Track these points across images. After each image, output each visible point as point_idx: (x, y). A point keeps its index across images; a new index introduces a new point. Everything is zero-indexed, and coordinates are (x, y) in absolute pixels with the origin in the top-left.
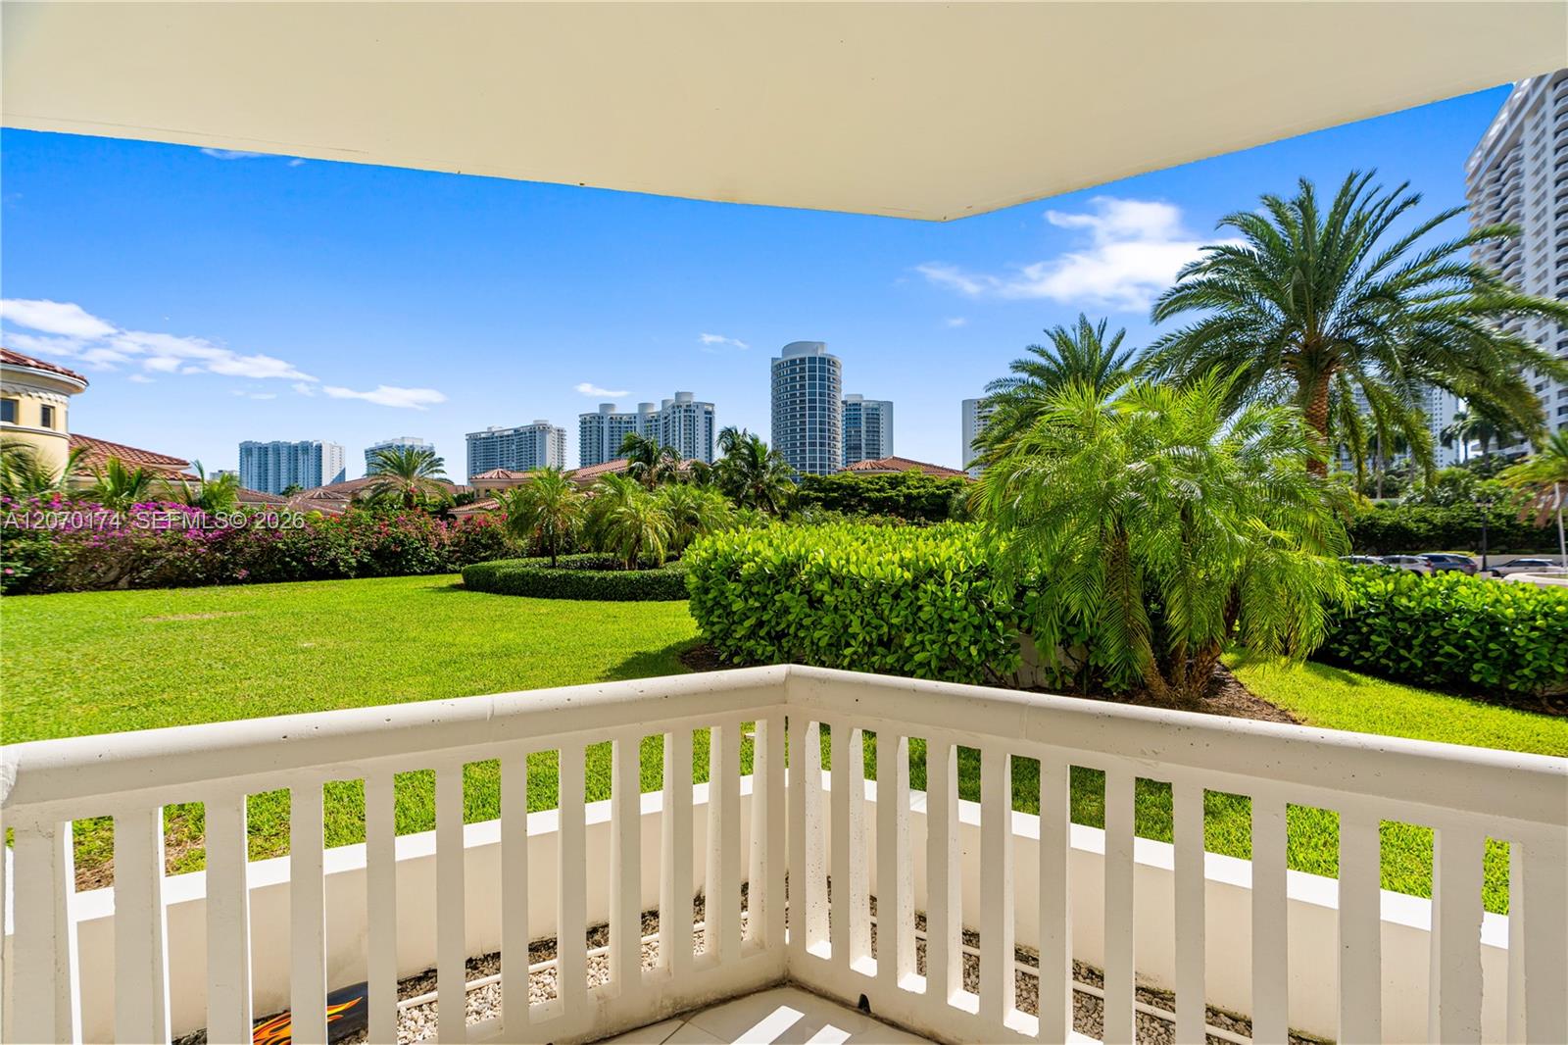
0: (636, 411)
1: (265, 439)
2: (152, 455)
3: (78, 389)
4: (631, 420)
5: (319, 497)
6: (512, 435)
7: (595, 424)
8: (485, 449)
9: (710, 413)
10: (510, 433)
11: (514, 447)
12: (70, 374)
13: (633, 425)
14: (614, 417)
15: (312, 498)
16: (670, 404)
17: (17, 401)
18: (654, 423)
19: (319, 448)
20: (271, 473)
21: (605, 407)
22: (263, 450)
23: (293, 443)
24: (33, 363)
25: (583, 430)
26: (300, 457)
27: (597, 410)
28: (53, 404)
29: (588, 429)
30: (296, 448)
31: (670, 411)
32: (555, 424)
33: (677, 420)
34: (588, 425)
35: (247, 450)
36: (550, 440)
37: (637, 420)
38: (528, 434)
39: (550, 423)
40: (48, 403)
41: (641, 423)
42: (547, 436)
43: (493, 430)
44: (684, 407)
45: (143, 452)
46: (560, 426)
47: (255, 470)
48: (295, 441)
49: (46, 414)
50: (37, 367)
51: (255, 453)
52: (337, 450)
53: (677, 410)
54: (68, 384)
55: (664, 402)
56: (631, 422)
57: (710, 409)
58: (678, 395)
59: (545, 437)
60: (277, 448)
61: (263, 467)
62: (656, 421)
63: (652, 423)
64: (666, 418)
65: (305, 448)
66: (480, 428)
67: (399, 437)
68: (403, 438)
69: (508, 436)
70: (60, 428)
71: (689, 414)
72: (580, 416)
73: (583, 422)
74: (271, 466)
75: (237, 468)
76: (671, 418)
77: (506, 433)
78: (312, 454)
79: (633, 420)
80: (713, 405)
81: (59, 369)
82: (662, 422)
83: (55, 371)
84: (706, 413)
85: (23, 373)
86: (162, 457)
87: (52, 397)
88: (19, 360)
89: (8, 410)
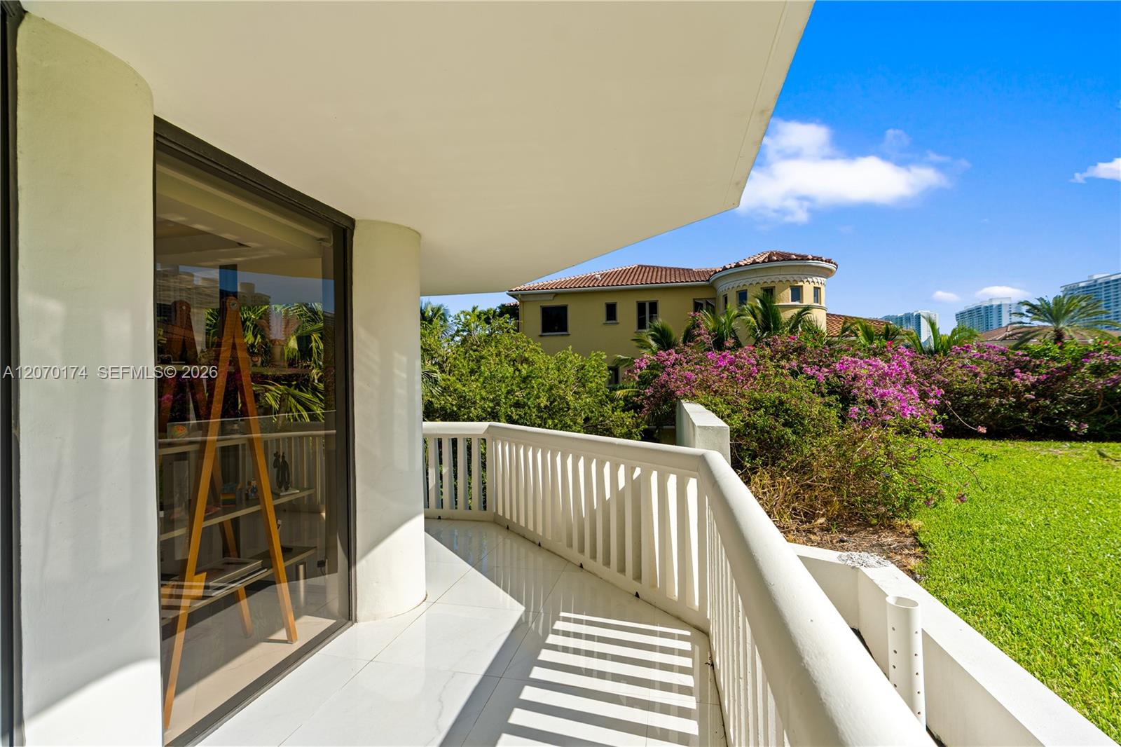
17: (802, 286)
24: (810, 257)
28: (820, 286)
40: (817, 285)
49: (817, 290)
50: (813, 259)
54: (828, 269)
81: (824, 259)
83: (822, 260)
85: (806, 266)
87: (819, 280)
88: (804, 258)
89: (797, 293)
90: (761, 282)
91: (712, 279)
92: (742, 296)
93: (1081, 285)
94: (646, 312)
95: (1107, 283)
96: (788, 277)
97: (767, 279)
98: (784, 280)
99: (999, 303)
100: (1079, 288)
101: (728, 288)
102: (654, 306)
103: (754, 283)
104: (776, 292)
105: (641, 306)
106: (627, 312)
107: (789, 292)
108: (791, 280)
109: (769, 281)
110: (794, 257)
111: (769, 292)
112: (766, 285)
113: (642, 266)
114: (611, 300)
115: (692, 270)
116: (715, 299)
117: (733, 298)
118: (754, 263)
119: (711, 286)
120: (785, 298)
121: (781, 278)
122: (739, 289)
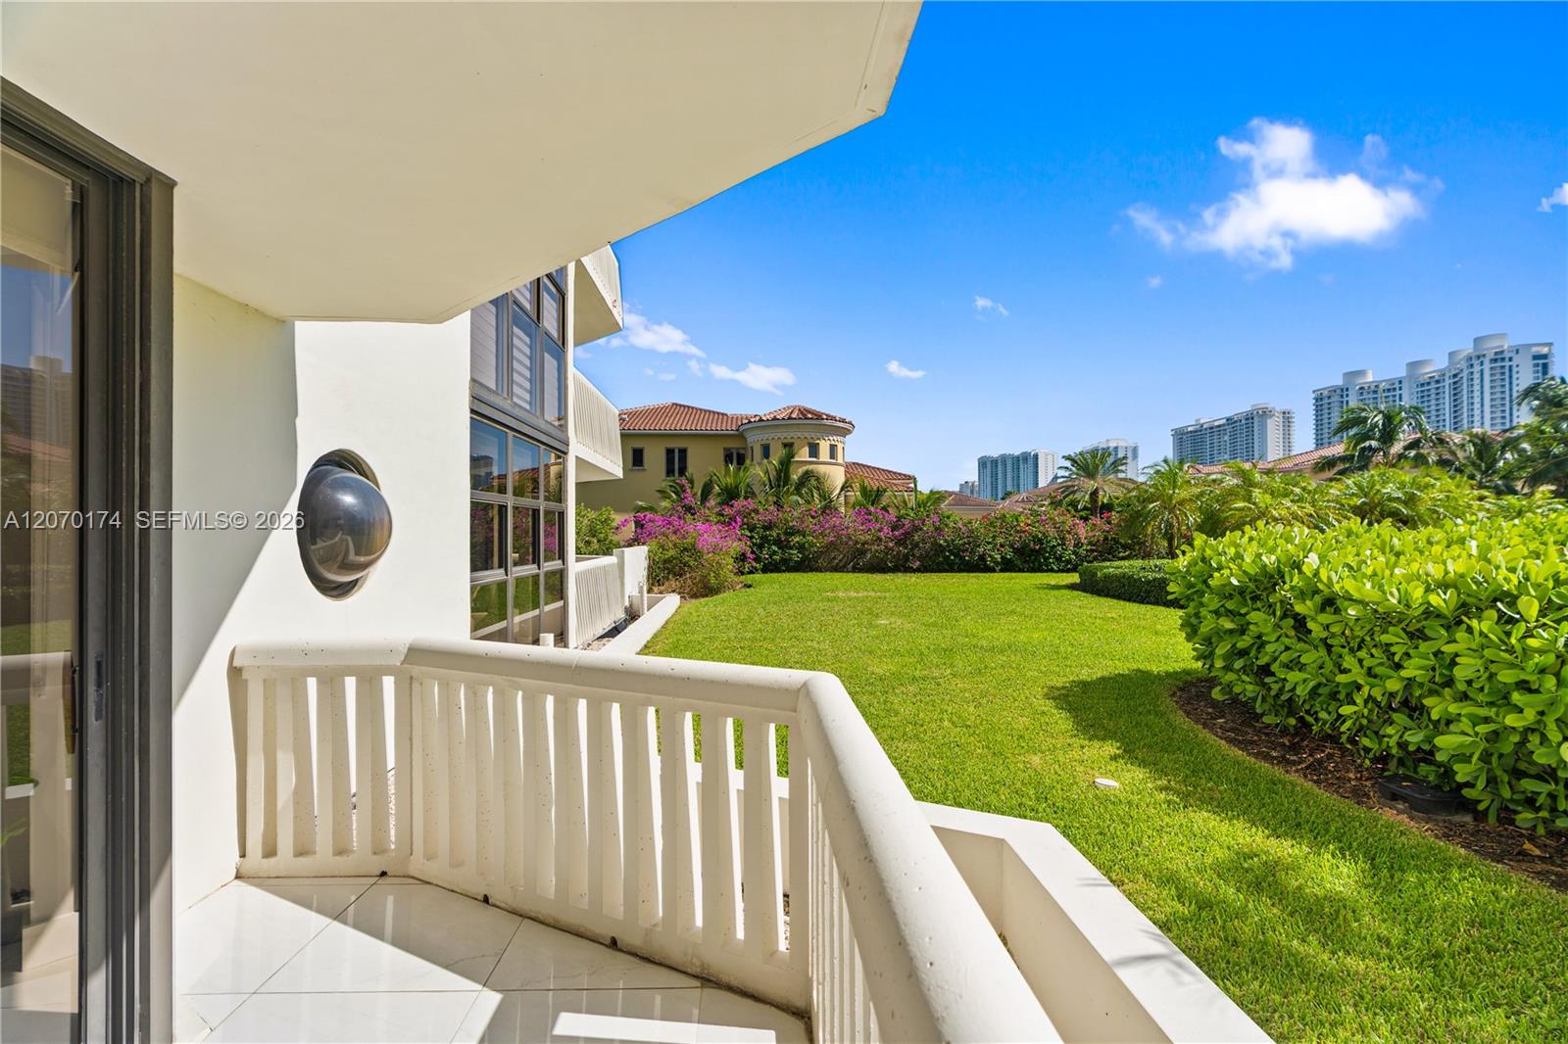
0: (1402, 373)
1: (995, 454)
2: (895, 473)
3: (849, 432)
4: (1394, 388)
5: (1023, 501)
6: (1223, 425)
7: (1335, 398)
8: (1193, 443)
9: (1545, 356)
10: (1221, 422)
11: (1226, 438)
12: (844, 421)
13: (1398, 392)
14: (1366, 386)
15: (1017, 501)
16: (1465, 353)
17: (818, 443)
18: (1433, 385)
19: (1036, 457)
20: (1000, 481)
21: (1350, 375)
22: (994, 462)
23: (1016, 454)
24: (825, 417)
25: (1319, 409)
26: (1021, 466)
27: (1339, 382)
28: (836, 443)
29: (1326, 406)
30: (1018, 457)
31: (1464, 365)
32: (1278, 405)
33: (1477, 376)
34: (1326, 401)
35: (983, 463)
36: (1273, 428)
37: (1405, 385)
38: (1243, 422)
39: (1270, 406)
40: (833, 443)
41: (1411, 387)
42: (1269, 421)
43: (1202, 421)
44: (1491, 355)
45: (889, 472)
46: (1285, 408)
47: (989, 479)
48: (1017, 453)
49: (833, 448)
50: (828, 419)
51: (989, 465)
52: (1050, 458)
53: (1475, 362)
54: (843, 429)
55: (1451, 354)
56: (1394, 389)
57: (1545, 350)
58: (1477, 341)
59: (1266, 422)
60: (1004, 458)
61: (994, 476)
62: (1438, 382)
63: (1428, 388)
64: (1455, 376)
65: (1025, 457)
66: (1187, 421)
67: (1104, 440)
68: (1108, 441)
69: (1219, 426)
70: (840, 461)
71: (1499, 364)
72: (1314, 392)
73: (1319, 399)
74: (1000, 475)
75: (977, 479)
76: (1465, 374)
77: (1216, 424)
78: (1031, 462)
79: (1397, 386)
80: (1550, 345)
81: (840, 419)
82: (1448, 382)
83: (837, 420)
84: (1535, 357)
85: (821, 425)
86: (900, 474)
87: (835, 439)
88: (818, 416)
89: (814, 450)
90: (782, 437)
91: (741, 429)
92: (766, 452)
93: (1190, 429)
94: (677, 461)
95: (1211, 428)
96: (806, 435)
97: (788, 435)
98: (802, 437)
99: (1115, 445)
100: (1187, 433)
101: (755, 440)
102: (683, 452)
103: (776, 438)
104: (796, 446)
105: (670, 452)
106: (655, 458)
107: (807, 449)
108: (809, 437)
109: (789, 437)
110: (810, 416)
111: (788, 446)
112: (786, 441)
113: (677, 405)
114: (638, 445)
115: (726, 415)
116: (745, 449)
117: (758, 452)
118: (775, 419)
119: (740, 435)
120: (803, 454)
121: (799, 434)
122: (763, 443)
